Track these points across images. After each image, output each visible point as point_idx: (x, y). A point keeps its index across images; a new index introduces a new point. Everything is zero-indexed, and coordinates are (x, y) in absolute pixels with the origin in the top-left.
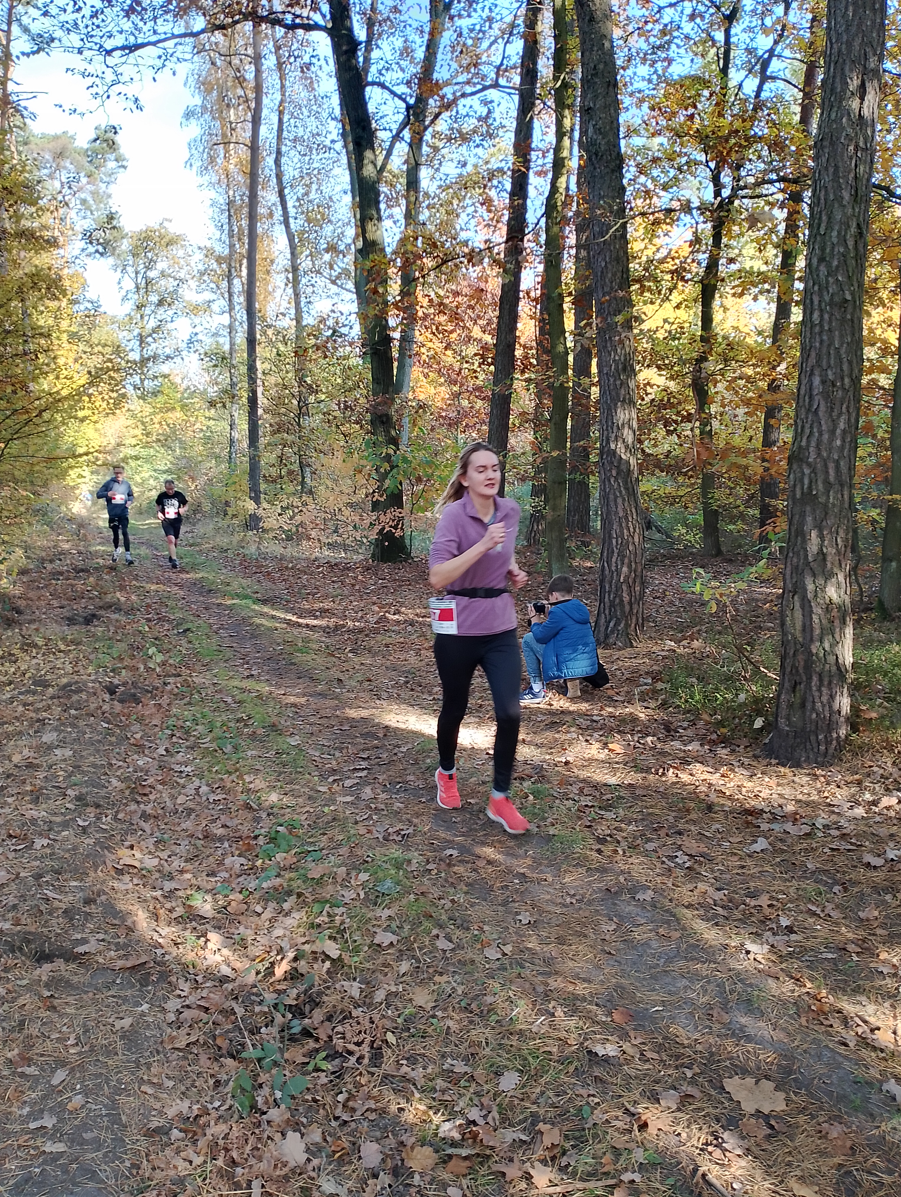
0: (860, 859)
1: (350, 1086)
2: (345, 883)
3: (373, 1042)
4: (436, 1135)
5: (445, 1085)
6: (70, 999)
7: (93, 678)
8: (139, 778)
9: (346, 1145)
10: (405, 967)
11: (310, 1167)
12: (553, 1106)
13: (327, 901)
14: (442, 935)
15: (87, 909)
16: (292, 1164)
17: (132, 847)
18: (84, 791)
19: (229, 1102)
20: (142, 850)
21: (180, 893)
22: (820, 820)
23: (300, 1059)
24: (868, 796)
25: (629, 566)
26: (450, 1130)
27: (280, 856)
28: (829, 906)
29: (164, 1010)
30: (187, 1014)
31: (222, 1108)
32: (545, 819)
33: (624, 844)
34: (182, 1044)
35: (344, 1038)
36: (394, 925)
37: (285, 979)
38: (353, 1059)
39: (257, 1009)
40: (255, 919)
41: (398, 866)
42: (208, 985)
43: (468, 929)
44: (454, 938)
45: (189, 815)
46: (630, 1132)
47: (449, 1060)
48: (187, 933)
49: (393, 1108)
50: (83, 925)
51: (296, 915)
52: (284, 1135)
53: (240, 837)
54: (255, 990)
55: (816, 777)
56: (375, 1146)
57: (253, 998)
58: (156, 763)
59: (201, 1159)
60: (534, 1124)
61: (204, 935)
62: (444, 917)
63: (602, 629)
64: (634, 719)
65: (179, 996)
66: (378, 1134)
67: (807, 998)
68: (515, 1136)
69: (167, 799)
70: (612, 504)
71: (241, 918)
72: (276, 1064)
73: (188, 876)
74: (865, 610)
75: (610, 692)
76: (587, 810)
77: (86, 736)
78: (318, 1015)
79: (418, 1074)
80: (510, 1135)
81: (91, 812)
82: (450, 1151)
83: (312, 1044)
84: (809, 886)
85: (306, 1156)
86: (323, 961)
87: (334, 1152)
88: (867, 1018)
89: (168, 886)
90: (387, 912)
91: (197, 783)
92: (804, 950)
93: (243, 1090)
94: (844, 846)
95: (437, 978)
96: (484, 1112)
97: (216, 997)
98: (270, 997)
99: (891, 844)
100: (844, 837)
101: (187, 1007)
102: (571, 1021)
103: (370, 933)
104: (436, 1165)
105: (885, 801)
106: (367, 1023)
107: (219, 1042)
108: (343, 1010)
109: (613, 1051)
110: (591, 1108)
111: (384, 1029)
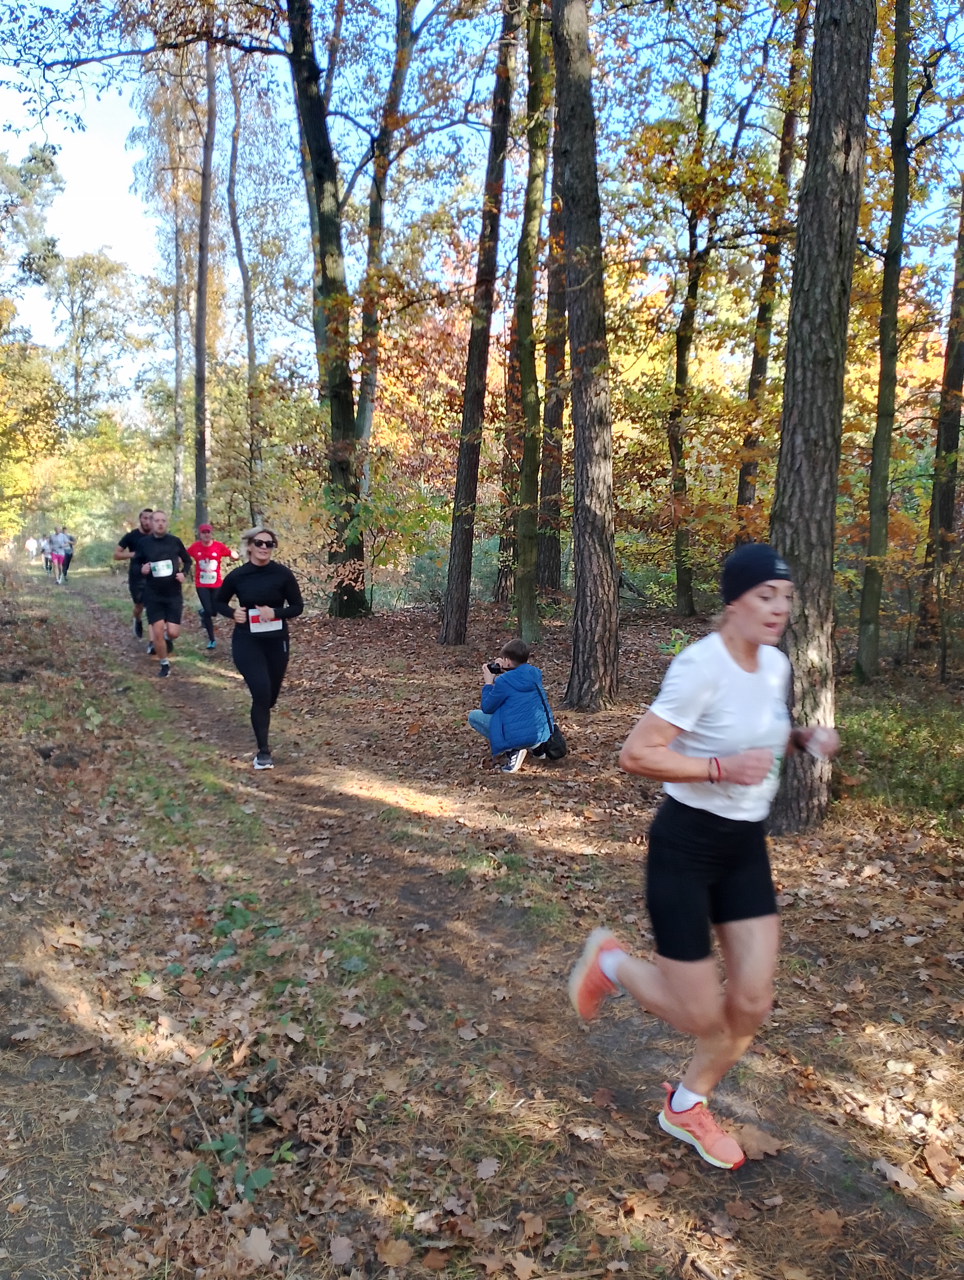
0: (844, 931)
1: (317, 1178)
2: (308, 961)
3: (341, 1131)
4: (411, 1227)
5: (420, 1174)
6: (10, 1091)
7: (24, 740)
8: (79, 850)
9: (315, 1240)
10: (374, 1049)
11: (276, 1265)
12: (535, 1193)
13: (288, 981)
14: (413, 1015)
15: (25, 992)
16: (257, 1263)
17: (72, 925)
18: (18, 863)
19: (188, 1197)
20: (83, 928)
21: (126, 974)
22: (803, 890)
23: (263, 1150)
24: (851, 866)
25: (604, 625)
26: (426, 1222)
27: (236, 933)
28: (814, 979)
29: (112, 1101)
30: (138, 1104)
31: (181, 1205)
32: (519, 890)
33: (602, 917)
34: (133, 1136)
35: (310, 1126)
36: (361, 1005)
37: (245, 1065)
38: (320, 1150)
39: (215, 1097)
40: (209, 1001)
41: (364, 942)
42: (161, 1072)
43: (440, 1008)
44: (427, 1018)
45: (134, 890)
46: (615, 1218)
47: (424, 1148)
48: (136, 1017)
49: (364, 1200)
50: (21, 1010)
51: (256, 996)
52: (247, 1232)
53: (192, 913)
54: (212, 1077)
55: (797, 845)
56: (346, 1241)
57: (211, 1085)
58: (97, 833)
59: (159, 1260)
60: (515, 1212)
61: (155, 1018)
62: (415, 996)
63: (576, 691)
64: (611, 786)
65: (129, 1085)
66: (349, 1228)
67: (793, 1075)
68: (495, 1226)
69: (110, 873)
70: (587, 561)
71: (195, 1000)
72: (236, 1156)
73: (135, 955)
74: (844, 673)
75: (585, 757)
76: (564, 881)
77: (20, 804)
78: (281, 1102)
79: (390, 1163)
80: (491, 1225)
81: (26, 887)
82: (426, 1244)
83: (275, 1134)
84: (794, 958)
85: (272, 1253)
86: (286, 1045)
87: (302, 1249)
88: (855, 1095)
89: (114, 966)
90: (354, 992)
91: (142, 854)
92: (790, 1025)
93: (203, 1184)
94: (828, 917)
95: (409, 1061)
96: (462, 1202)
98: (229, 1085)
99: (876, 915)
100: (827, 907)
101: (138, 1097)
102: (552, 1104)
103: (337, 1014)
104: (412, 1259)
105: (868, 870)
106: (335, 1110)
107: (174, 1134)
108: (308, 1097)
109: (597, 1134)
110: (575, 1194)
111: (353, 1116)
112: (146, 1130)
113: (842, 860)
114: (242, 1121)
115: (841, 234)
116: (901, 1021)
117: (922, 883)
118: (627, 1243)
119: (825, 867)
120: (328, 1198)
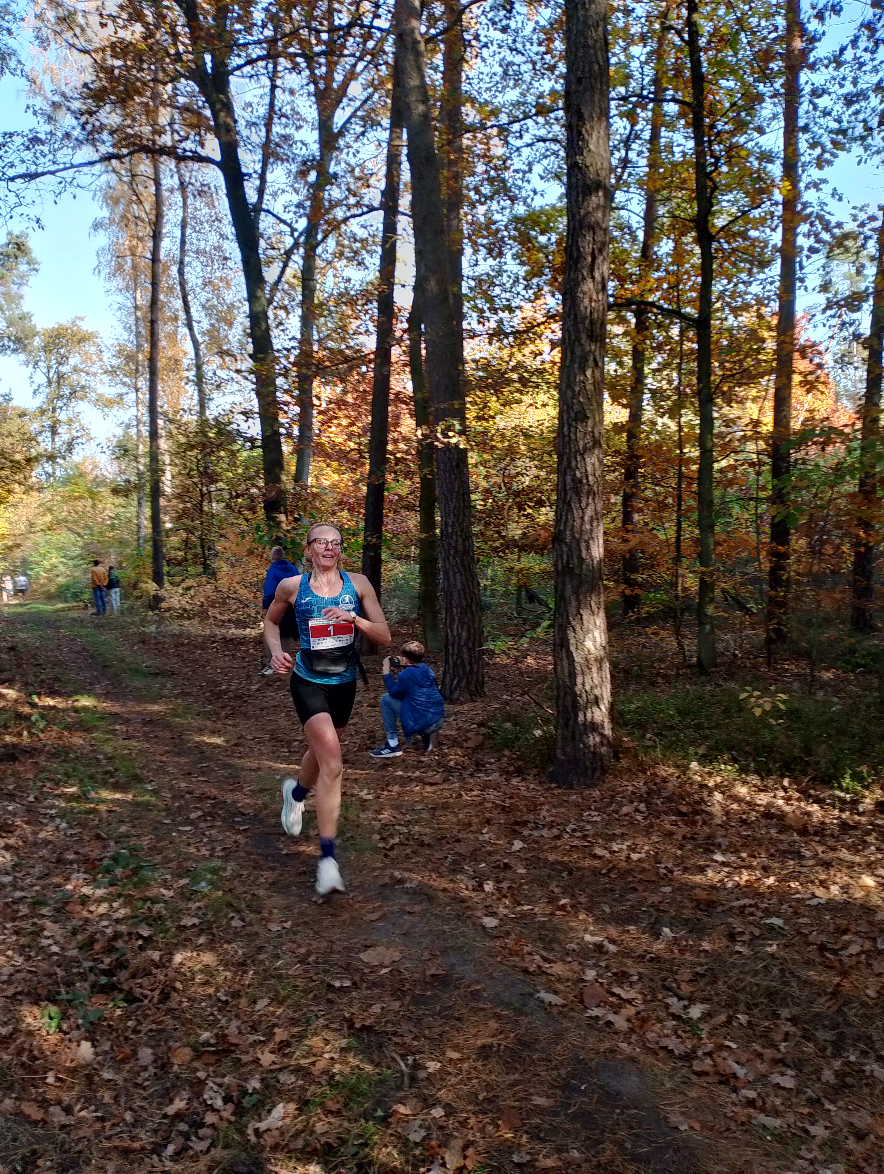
1: (140, 1017)
2: (168, 887)
3: (163, 989)
4: (197, 1041)
8: (7, 819)
9: (128, 1051)
10: (202, 940)
12: (290, 1018)
13: (149, 899)
14: (237, 917)
21: (28, 900)
22: (571, 826)
23: (102, 1001)
24: (614, 807)
26: (208, 1037)
27: (118, 869)
30: (18, 976)
34: (9, 993)
35: (141, 987)
37: (102, 952)
38: (146, 1001)
39: (75, 970)
40: (88, 915)
41: (215, 871)
42: (39, 958)
43: (260, 913)
44: (247, 919)
45: (46, 846)
48: (29, 925)
51: (123, 910)
52: (79, 1044)
53: (89, 860)
56: (150, 1052)
57: (74, 964)
60: (271, 1029)
62: (243, 905)
63: (448, 686)
66: (154, 1044)
68: (256, 1038)
69: (29, 835)
70: (452, 578)
72: (83, 1004)
78: (125, 974)
80: (253, 1037)
82: (205, 1049)
84: (546, 871)
85: (94, 1056)
86: (137, 939)
87: (117, 1056)
90: (197, 905)
91: (58, 821)
94: (582, 843)
95: (226, 946)
97: (43, 965)
100: (584, 837)
101: (18, 971)
102: (321, 967)
103: (180, 919)
104: (192, 1060)
105: (625, 810)
106: (162, 977)
107: (39, 991)
108: (144, 969)
109: (348, 983)
110: (317, 1018)
111: (175, 980)
112: (19, 989)
113: (610, 804)
114: (93, 986)
115: (592, 323)
116: (608, 910)
117: (663, 817)
118: (344, 1043)
119: (596, 809)
120: (144, 1028)
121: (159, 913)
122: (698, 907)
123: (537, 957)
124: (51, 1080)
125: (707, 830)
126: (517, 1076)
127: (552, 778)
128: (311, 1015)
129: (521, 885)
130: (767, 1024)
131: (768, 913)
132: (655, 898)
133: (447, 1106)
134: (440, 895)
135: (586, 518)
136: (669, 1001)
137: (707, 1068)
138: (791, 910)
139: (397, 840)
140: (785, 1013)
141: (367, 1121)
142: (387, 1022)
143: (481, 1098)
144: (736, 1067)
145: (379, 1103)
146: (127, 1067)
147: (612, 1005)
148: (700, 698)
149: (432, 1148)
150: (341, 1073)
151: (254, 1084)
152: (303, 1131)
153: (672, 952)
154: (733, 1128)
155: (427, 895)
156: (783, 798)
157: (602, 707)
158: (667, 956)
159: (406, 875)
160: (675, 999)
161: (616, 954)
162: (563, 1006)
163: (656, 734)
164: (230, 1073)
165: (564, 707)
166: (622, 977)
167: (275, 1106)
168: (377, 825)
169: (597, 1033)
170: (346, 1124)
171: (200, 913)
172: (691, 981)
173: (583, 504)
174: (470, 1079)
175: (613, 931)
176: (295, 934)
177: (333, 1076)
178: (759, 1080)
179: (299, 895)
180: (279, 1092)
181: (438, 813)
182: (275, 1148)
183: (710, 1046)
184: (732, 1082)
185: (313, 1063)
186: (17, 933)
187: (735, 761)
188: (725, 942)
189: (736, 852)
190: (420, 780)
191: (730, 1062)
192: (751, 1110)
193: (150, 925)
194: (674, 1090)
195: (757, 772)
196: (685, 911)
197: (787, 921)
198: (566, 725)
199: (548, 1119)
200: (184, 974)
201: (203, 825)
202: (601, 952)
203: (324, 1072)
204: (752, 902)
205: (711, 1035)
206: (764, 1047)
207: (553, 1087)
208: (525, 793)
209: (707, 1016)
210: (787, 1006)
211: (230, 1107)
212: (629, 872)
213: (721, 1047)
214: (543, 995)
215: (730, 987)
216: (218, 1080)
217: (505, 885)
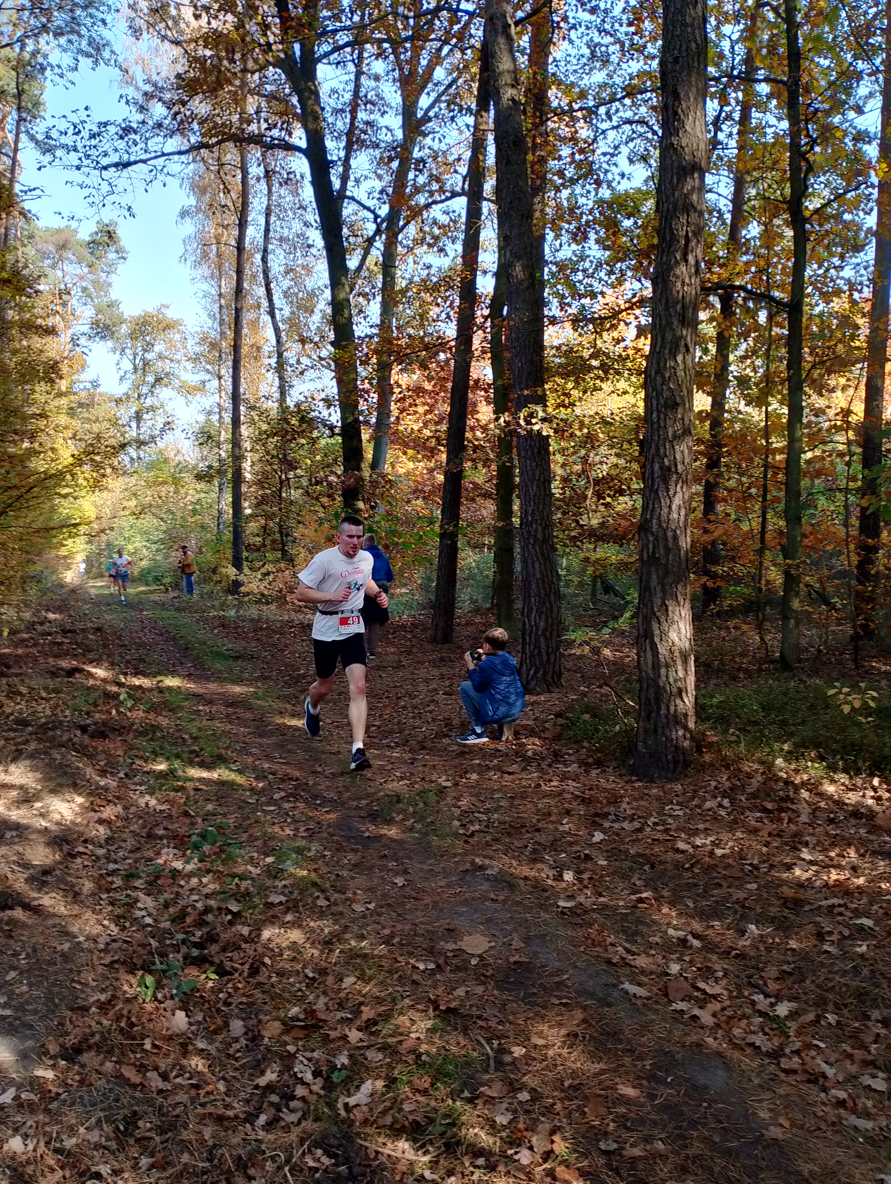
0: (673, 846)
1: (231, 990)
2: (255, 864)
3: (253, 963)
4: (286, 1015)
7: (69, 719)
8: (99, 794)
9: (220, 1023)
10: (289, 917)
11: (190, 1032)
12: (376, 997)
13: (238, 877)
14: (322, 897)
17: (86, 842)
20: (94, 844)
21: (121, 872)
22: (652, 819)
23: (195, 973)
26: (297, 1012)
27: (205, 846)
29: (95, 941)
30: (114, 945)
34: (107, 961)
35: (232, 960)
37: (193, 925)
38: (236, 974)
39: (168, 942)
40: (180, 890)
41: (299, 851)
42: (133, 929)
43: (344, 893)
44: (332, 899)
45: (137, 821)
46: (426, 1011)
48: (122, 896)
49: (260, 1002)
50: (41, 888)
51: (211, 885)
52: (173, 1013)
53: (177, 836)
54: (169, 932)
56: (241, 1024)
57: (167, 936)
58: (115, 783)
60: (358, 1007)
61: (136, 899)
62: (328, 885)
66: (245, 1016)
68: (343, 1015)
69: (121, 810)
71: (167, 887)
72: (176, 974)
73: (130, 860)
76: (467, 814)
78: (215, 947)
80: (340, 1015)
82: (294, 1024)
84: (627, 864)
85: (188, 1026)
86: (226, 914)
87: (210, 1027)
89: (113, 866)
90: (283, 883)
94: (664, 837)
95: (312, 924)
97: (138, 936)
98: (180, 936)
100: (666, 831)
101: (114, 941)
102: (406, 949)
103: (267, 896)
104: (283, 1033)
105: (708, 805)
106: (251, 952)
107: (135, 960)
108: (234, 944)
109: (432, 966)
110: (403, 998)
111: (263, 955)
112: (116, 958)
113: (693, 798)
114: (185, 958)
115: (683, 307)
116: (691, 905)
117: (748, 813)
118: (429, 1024)
119: (678, 804)
120: (235, 1001)
121: (247, 889)
122: (784, 905)
123: (620, 949)
124: (148, 1046)
125: (793, 827)
126: (602, 1066)
127: (632, 771)
128: (398, 995)
129: (602, 876)
130: (857, 1025)
131: (857, 913)
132: (740, 895)
133: (532, 1091)
134: (521, 882)
135: (674, 507)
136: (755, 997)
137: (796, 1066)
138: (881, 911)
139: (477, 827)
140: (876, 1014)
141: (454, 1101)
142: (471, 1006)
143: (566, 1084)
144: (825, 1067)
145: (465, 1085)
146: (220, 1038)
147: (696, 999)
148: (785, 694)
149: (520, 1131)
150: (428, 1053)
151: (343, 1059)
152: (391, 1108)
153: (758, 949)
154: (823, 1127)
155: (508, 883)
156: (873, 797)
157: (686, 700)
158: (752, 953)
159: (487, 862)
160: (761, 996)
161: (701, 949)
162: (648, 998)
163: (739, 729)
164: (319, 1048)
165: (647, 699)
166: (707, 973)
167: (363, 1082)
168: (457, 812)
169: (682, 1026)
170: (433, 1103)
171: (286, 891)
172: (777, 979)
173: (671, 492)
174: (556, 1066)
175: (697, 926)
176: (379, 915)
177: (419, 1056)
178: (849, 1081)
179: (382, 878)
180: (367, 1069)
181: (516, 802)
182: (365, 1122)
183: (798, 1045)
184: (821, 1080)
185: (400, 1042)
186: (112, 904)
187: (822, 758)
188: (814, 941)
189: (825, 850)
190: (499, 769)
191: (819, 1061)
192: (842, 1111)
193: (238, 901)
194: (760, 1086)
195: (845, 771)
196: (771, 909)
197: (877, 922)
198: (648, 717)
199: (633, 1108)
200: (272, 950)
201: (286, 805)
202: (685, 947)
203: (412, 1051)
204: (841, 902)
205: (798, 1033)
206: (853, 1048)
207: (639, 1078)
208: (605, 785)
209: (793, 1015)
210: (878, 1007)
211: (320, 1081)
212: (712, 867)
213: (809, 1046)
214: (627, 986)
215: (817, 986)
216: (308, 1054)
217: (586, 876)
